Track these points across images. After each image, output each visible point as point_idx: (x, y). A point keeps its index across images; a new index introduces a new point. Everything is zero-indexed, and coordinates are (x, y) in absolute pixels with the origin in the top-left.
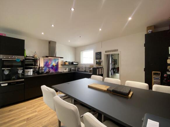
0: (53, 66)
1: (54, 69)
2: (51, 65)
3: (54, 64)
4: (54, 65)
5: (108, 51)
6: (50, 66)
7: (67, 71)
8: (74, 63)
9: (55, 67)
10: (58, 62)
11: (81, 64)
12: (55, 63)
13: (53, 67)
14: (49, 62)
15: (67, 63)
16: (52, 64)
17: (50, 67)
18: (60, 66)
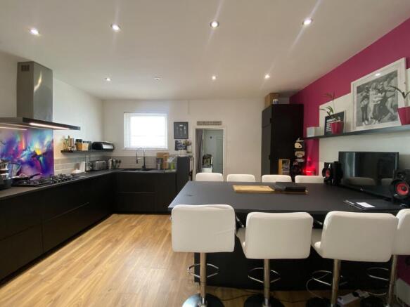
0: (34, 155)
1: (37, 168)
2: (25, 152)
3: (37, 148)
4: (39, 153)
5: (204, 122)
6: (24, 157)
7: (84, 171)
8: (105, 147)
9: (41, 158)
10: (53, 141)
11: (126, 150)
12: (43, 147)
13: (33, 160)
14: (19, 139)
15: (85, 147)
16: (32, 150)
17: (23, 159)
18: (57, 156)
